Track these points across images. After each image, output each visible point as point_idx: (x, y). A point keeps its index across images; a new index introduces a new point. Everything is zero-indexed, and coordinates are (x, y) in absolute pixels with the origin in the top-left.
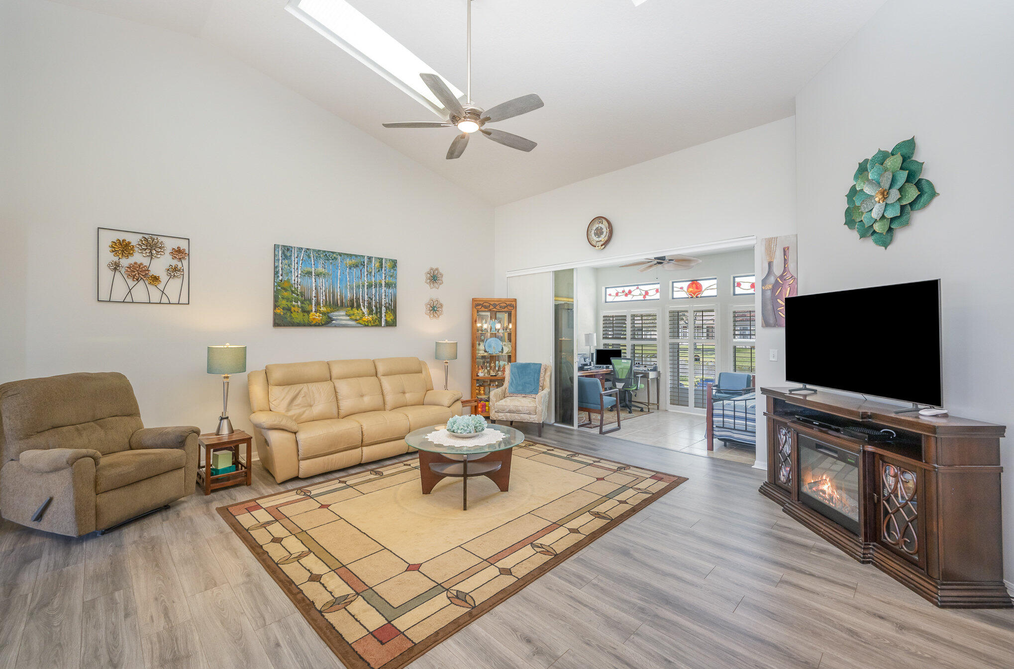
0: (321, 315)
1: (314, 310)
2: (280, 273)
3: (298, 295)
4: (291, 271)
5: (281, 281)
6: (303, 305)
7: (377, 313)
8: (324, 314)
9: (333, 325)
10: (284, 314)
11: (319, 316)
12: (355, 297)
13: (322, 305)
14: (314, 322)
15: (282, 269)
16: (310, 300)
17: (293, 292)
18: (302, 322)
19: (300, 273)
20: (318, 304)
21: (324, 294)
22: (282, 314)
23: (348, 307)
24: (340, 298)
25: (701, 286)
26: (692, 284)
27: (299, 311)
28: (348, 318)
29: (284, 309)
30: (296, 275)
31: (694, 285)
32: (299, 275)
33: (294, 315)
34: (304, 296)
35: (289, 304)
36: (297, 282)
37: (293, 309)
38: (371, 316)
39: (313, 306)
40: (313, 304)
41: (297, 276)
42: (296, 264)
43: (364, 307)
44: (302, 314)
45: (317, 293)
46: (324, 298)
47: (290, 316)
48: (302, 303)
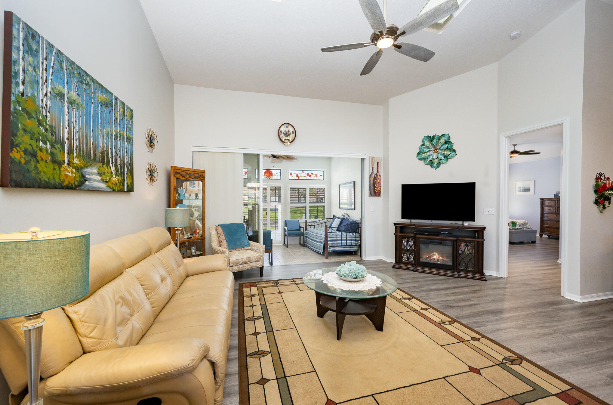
0: (74, 170)
1: (66, 161)
2: (21, 77)
3: (46, 130)
4: (38, 82)
5: (23, 94)
6: (54, 150)
7: (121, 174)
8: (78, 169)
9: (86, 188)
10: (27, 162)
11: (72, 172)
12: (105, 149)
13: (75, 154)
14: (65, 184)
15: (24, 71)
16: (62, 144)
17: (40, 123)
18: (52, 182)
19: (49, 90)
20: (70, 152)
21: (77, 137)
22: (23, 161)
23: (99, 162)
24: (93, 147)
25: (272, 173)
26: (267, 171)
27: (49, 161)
28: (100, 178)
29: (26, 152)
30: (45, 92)
31: (268, 172)
32: (49, 94)
33: (41, 166)
34: (55, 133)
35: (33, 143)
36: (46, 105)
37: (39, 154)
38: (117, 177)
39: (66, 154)
40: (66, 151)
41: (46, 95)
42: (45, 72)
43: (112, 164)
44: (51, 166)
45: (70, 134)
46: (78, 144)
47: (36, 167)
48: (52, 146)
